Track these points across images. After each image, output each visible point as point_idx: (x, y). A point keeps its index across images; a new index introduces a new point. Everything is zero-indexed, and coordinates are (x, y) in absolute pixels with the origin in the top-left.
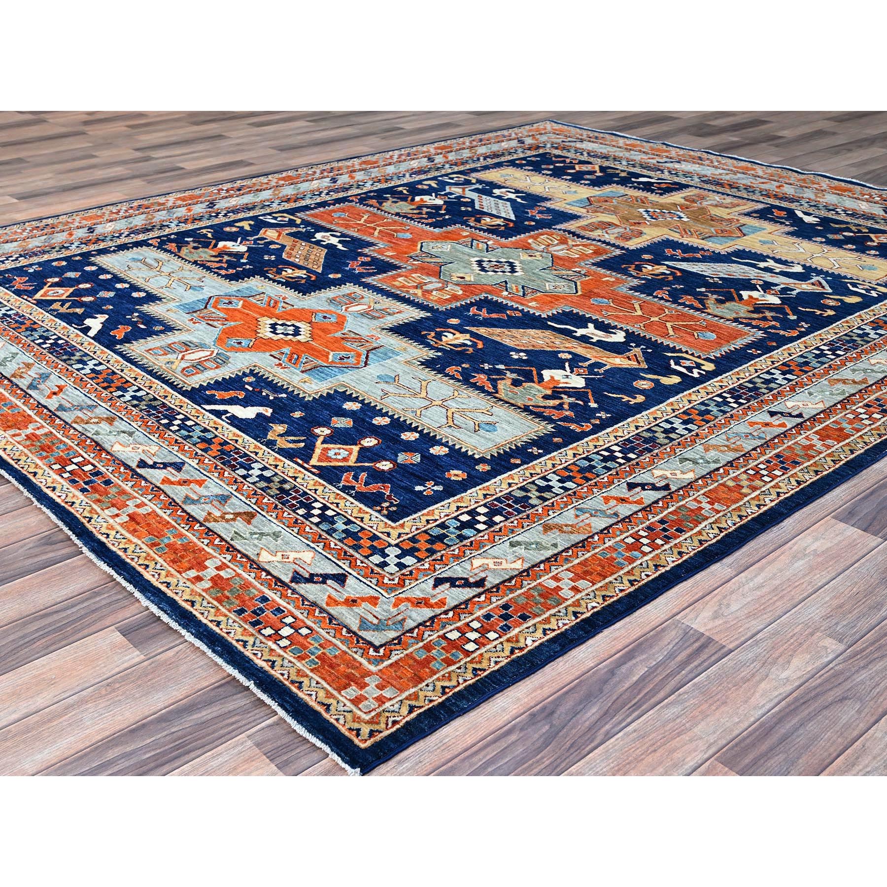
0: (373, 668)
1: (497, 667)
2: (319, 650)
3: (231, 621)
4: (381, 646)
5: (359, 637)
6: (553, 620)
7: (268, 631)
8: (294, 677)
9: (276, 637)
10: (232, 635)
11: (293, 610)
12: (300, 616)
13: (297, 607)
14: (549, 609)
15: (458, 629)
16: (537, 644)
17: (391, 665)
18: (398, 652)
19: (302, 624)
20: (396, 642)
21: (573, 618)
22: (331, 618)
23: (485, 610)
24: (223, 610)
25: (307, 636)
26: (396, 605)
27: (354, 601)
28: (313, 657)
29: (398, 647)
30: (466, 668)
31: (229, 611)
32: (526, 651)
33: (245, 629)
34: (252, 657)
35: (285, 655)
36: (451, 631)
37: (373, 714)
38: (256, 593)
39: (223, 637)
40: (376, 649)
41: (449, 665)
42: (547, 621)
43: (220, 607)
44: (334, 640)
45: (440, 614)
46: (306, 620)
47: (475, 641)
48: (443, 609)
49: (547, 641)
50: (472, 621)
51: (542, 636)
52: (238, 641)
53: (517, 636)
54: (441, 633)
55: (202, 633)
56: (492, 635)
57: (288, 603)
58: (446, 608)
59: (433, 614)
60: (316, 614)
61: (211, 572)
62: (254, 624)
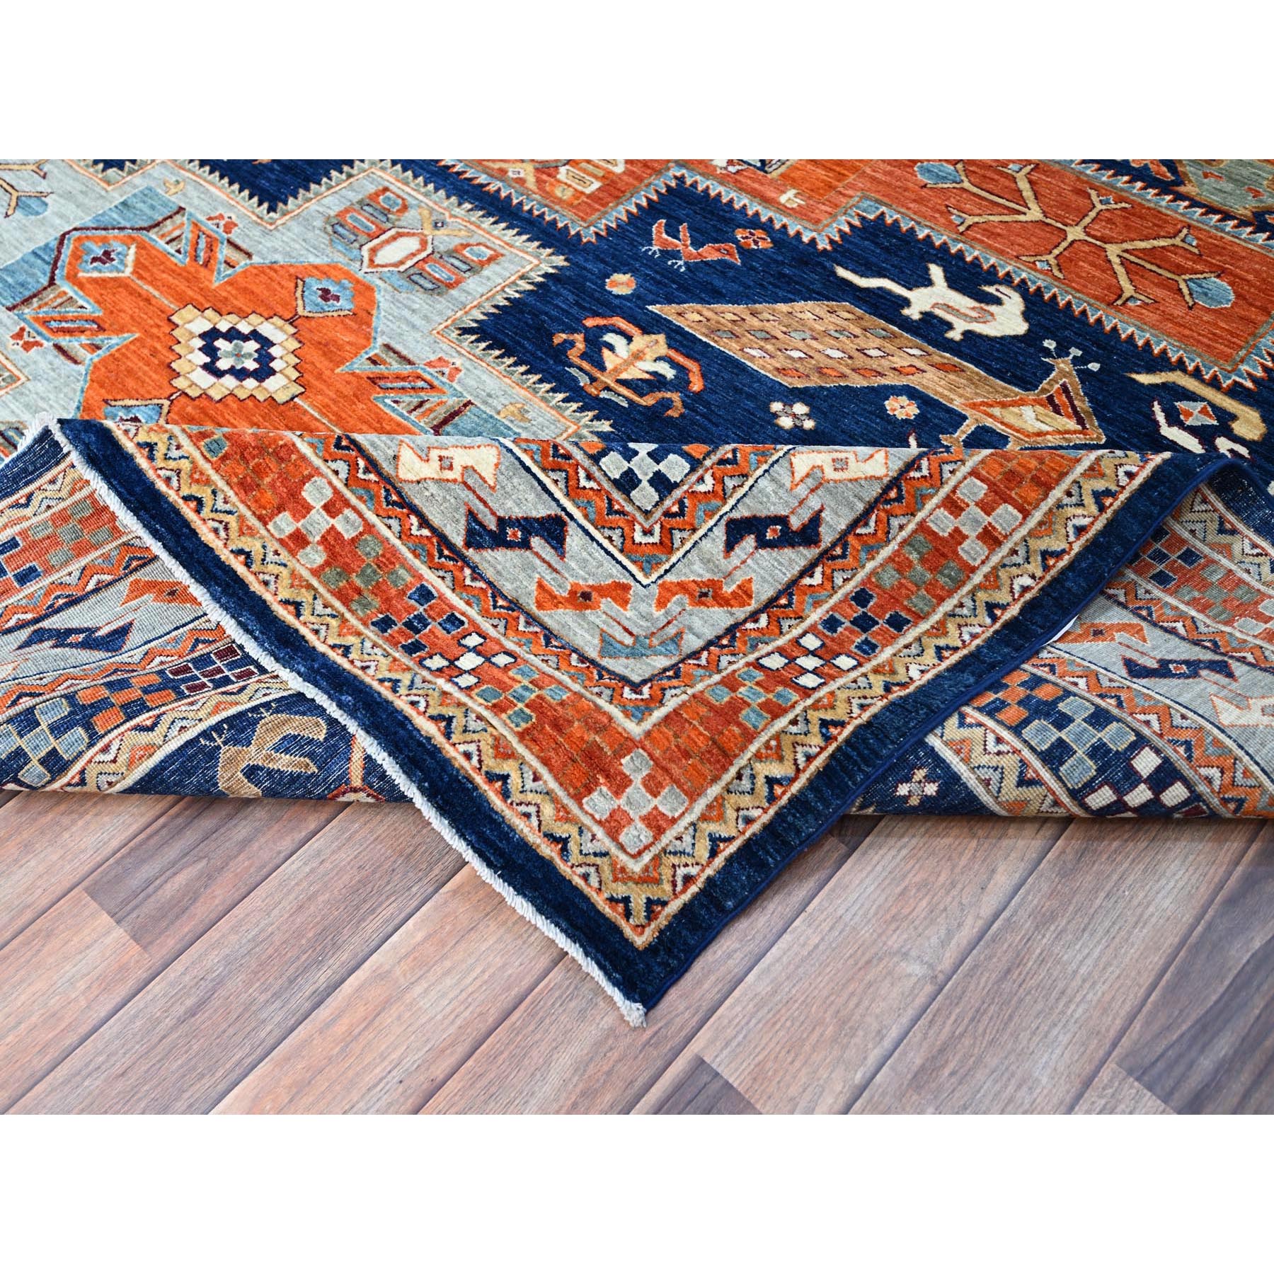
0: (635, 729)
1: (866, 716)
2: (532, 691)
3: (368, 644)
4: (644, 682)
5: (602, 670)
6: (951, 627)
7: (437, 662)
8: (491, 763)
9: (451, 671)
10: (371, 671)
11: (479, 619)
12: (492, 632)
13: (485, 613)
14: (941, 600)
15: (781, 651)
16: (929, 676)
17: (667, 718)
18: (678, 691)
19: (497, 648)
20: (670, 673)
21: (988, 621)
22: (549, 635)
23: (826, 606)
24: (353, 621)
25: (506, 668)
26: (662, 603)
27: (586, 596)
28: (520, 705)
29: (675, 682)
30: (807, 721)
31: (365, 624)
32: (912, 688)
33: (395, 660)
34: (409, 711)
35: (470, 703)
36: (768, 654)
37: (647, 857)
38: (409, 579)
39: (355, 677)
40: (636, 688)
41: (775, 716)
42: (940, 629)
43: (348, 615)
44: (557, 674)
45: (745, 621)
46: (503, 639)
47: (815, 672)
48: (749, 609)
49: (948, 670)
50: (804, 634)
51: (936, 661)
52: (381, 681)
53: (890, 662)
54: (751, 658)
55: (317, 672)
56: (844, 662)
57: (468, 603)
58: (754, 605)
59: (731, 622)
60: (521, 628)
61: (318, 523)
62: (411, 649)
